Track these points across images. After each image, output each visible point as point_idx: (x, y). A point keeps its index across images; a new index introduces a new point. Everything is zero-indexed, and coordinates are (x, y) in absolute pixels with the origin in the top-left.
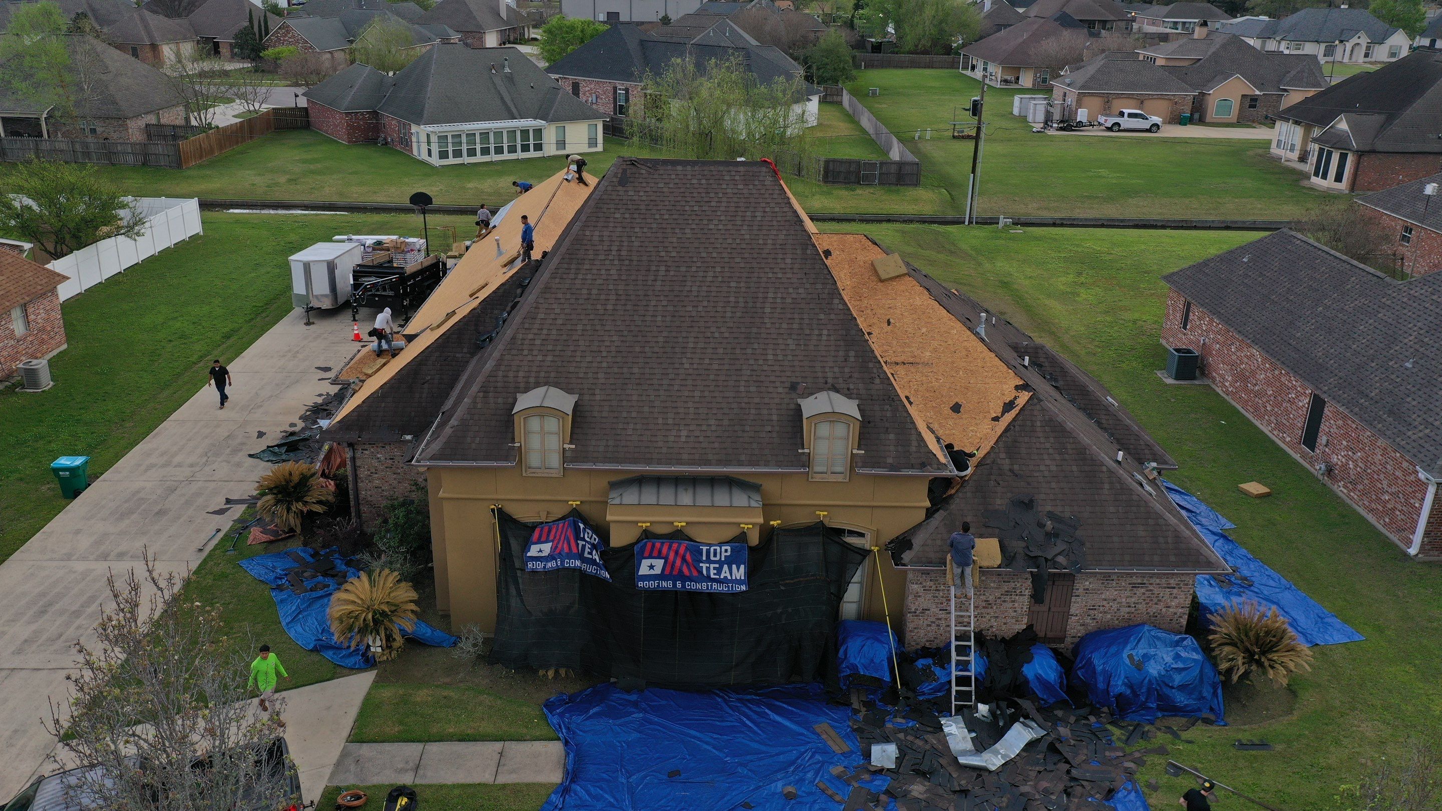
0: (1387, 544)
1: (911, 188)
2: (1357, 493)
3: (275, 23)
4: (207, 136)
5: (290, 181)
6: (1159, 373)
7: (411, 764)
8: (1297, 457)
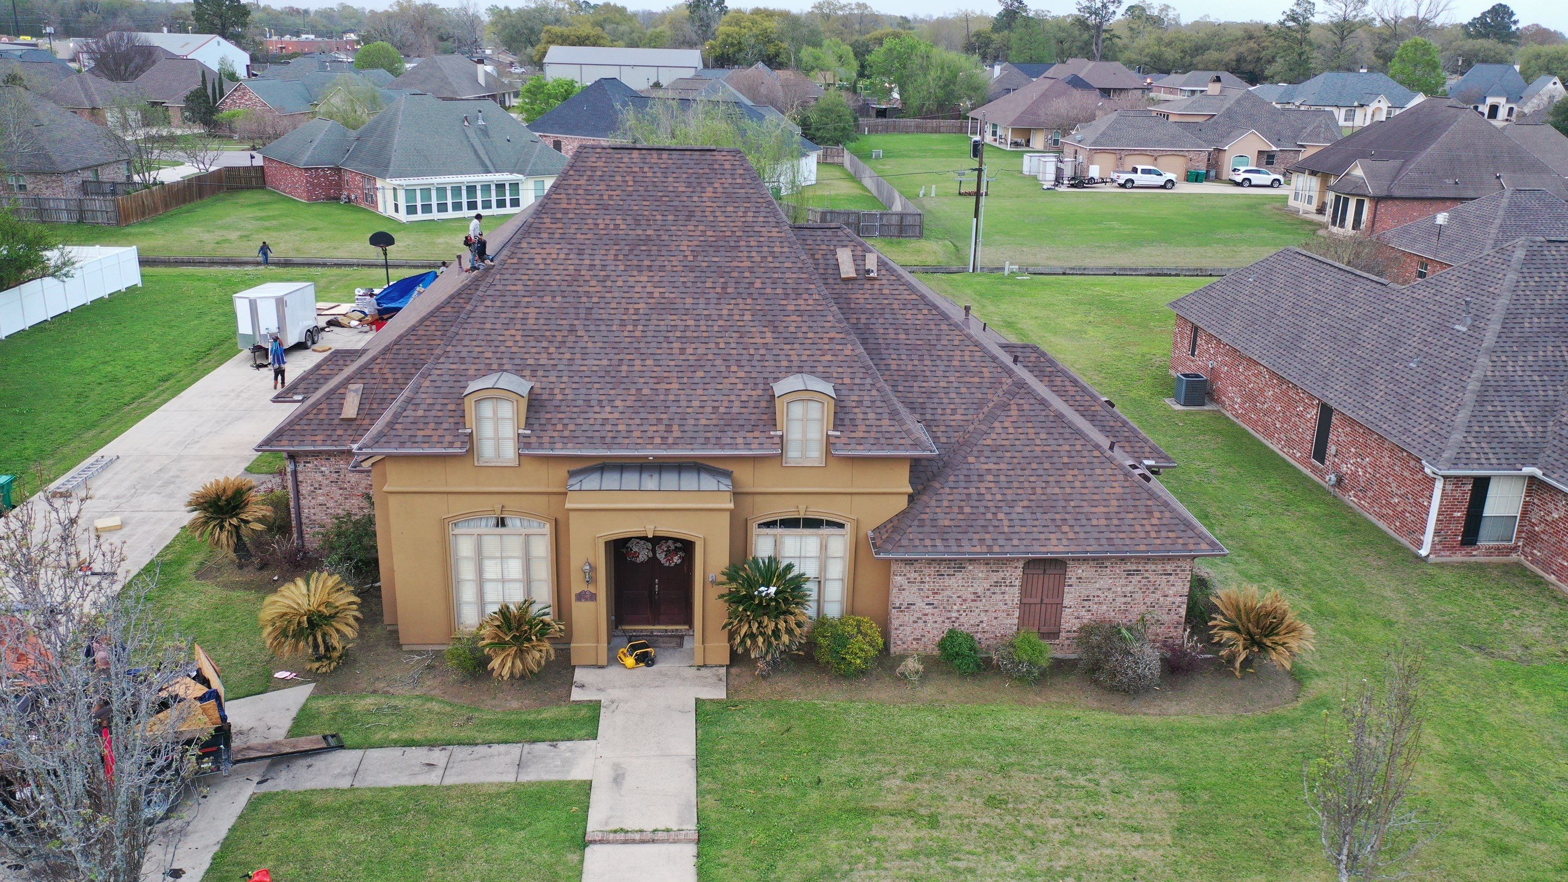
0: (1399, 548)
1: (913, 240)
2: (1368, 500)
3: (228, 88)
4: (151, 192)
5: (241, 237)
6: (1167, 401)
7: (349, 770)
8: (1308, 472)
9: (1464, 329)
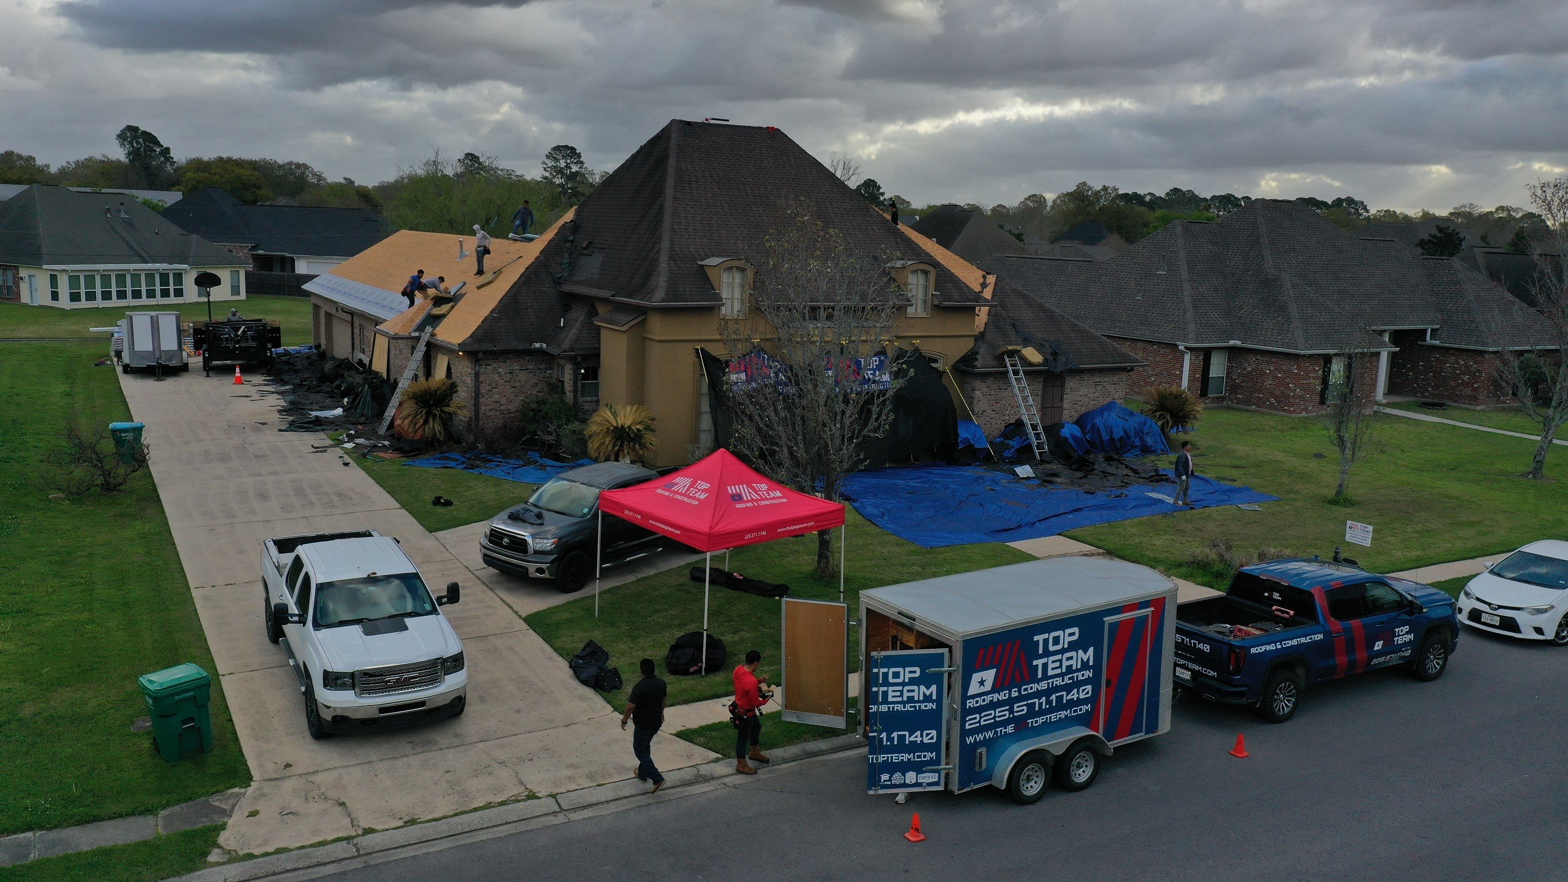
9: (1164, 273)
